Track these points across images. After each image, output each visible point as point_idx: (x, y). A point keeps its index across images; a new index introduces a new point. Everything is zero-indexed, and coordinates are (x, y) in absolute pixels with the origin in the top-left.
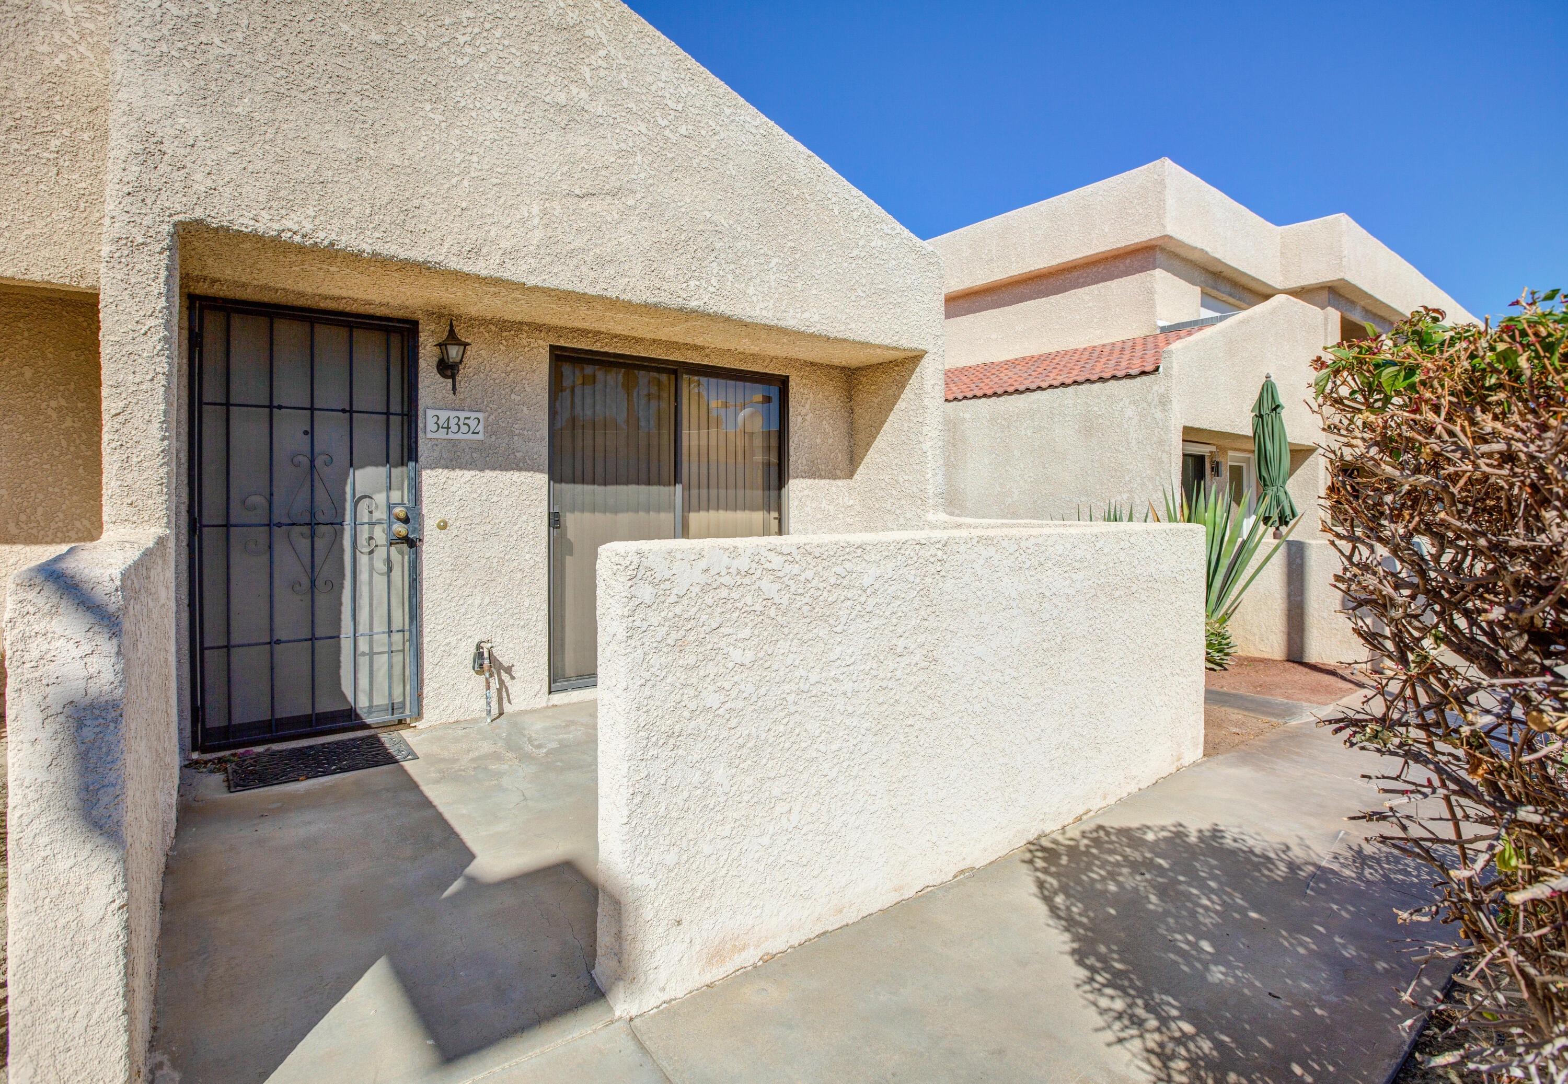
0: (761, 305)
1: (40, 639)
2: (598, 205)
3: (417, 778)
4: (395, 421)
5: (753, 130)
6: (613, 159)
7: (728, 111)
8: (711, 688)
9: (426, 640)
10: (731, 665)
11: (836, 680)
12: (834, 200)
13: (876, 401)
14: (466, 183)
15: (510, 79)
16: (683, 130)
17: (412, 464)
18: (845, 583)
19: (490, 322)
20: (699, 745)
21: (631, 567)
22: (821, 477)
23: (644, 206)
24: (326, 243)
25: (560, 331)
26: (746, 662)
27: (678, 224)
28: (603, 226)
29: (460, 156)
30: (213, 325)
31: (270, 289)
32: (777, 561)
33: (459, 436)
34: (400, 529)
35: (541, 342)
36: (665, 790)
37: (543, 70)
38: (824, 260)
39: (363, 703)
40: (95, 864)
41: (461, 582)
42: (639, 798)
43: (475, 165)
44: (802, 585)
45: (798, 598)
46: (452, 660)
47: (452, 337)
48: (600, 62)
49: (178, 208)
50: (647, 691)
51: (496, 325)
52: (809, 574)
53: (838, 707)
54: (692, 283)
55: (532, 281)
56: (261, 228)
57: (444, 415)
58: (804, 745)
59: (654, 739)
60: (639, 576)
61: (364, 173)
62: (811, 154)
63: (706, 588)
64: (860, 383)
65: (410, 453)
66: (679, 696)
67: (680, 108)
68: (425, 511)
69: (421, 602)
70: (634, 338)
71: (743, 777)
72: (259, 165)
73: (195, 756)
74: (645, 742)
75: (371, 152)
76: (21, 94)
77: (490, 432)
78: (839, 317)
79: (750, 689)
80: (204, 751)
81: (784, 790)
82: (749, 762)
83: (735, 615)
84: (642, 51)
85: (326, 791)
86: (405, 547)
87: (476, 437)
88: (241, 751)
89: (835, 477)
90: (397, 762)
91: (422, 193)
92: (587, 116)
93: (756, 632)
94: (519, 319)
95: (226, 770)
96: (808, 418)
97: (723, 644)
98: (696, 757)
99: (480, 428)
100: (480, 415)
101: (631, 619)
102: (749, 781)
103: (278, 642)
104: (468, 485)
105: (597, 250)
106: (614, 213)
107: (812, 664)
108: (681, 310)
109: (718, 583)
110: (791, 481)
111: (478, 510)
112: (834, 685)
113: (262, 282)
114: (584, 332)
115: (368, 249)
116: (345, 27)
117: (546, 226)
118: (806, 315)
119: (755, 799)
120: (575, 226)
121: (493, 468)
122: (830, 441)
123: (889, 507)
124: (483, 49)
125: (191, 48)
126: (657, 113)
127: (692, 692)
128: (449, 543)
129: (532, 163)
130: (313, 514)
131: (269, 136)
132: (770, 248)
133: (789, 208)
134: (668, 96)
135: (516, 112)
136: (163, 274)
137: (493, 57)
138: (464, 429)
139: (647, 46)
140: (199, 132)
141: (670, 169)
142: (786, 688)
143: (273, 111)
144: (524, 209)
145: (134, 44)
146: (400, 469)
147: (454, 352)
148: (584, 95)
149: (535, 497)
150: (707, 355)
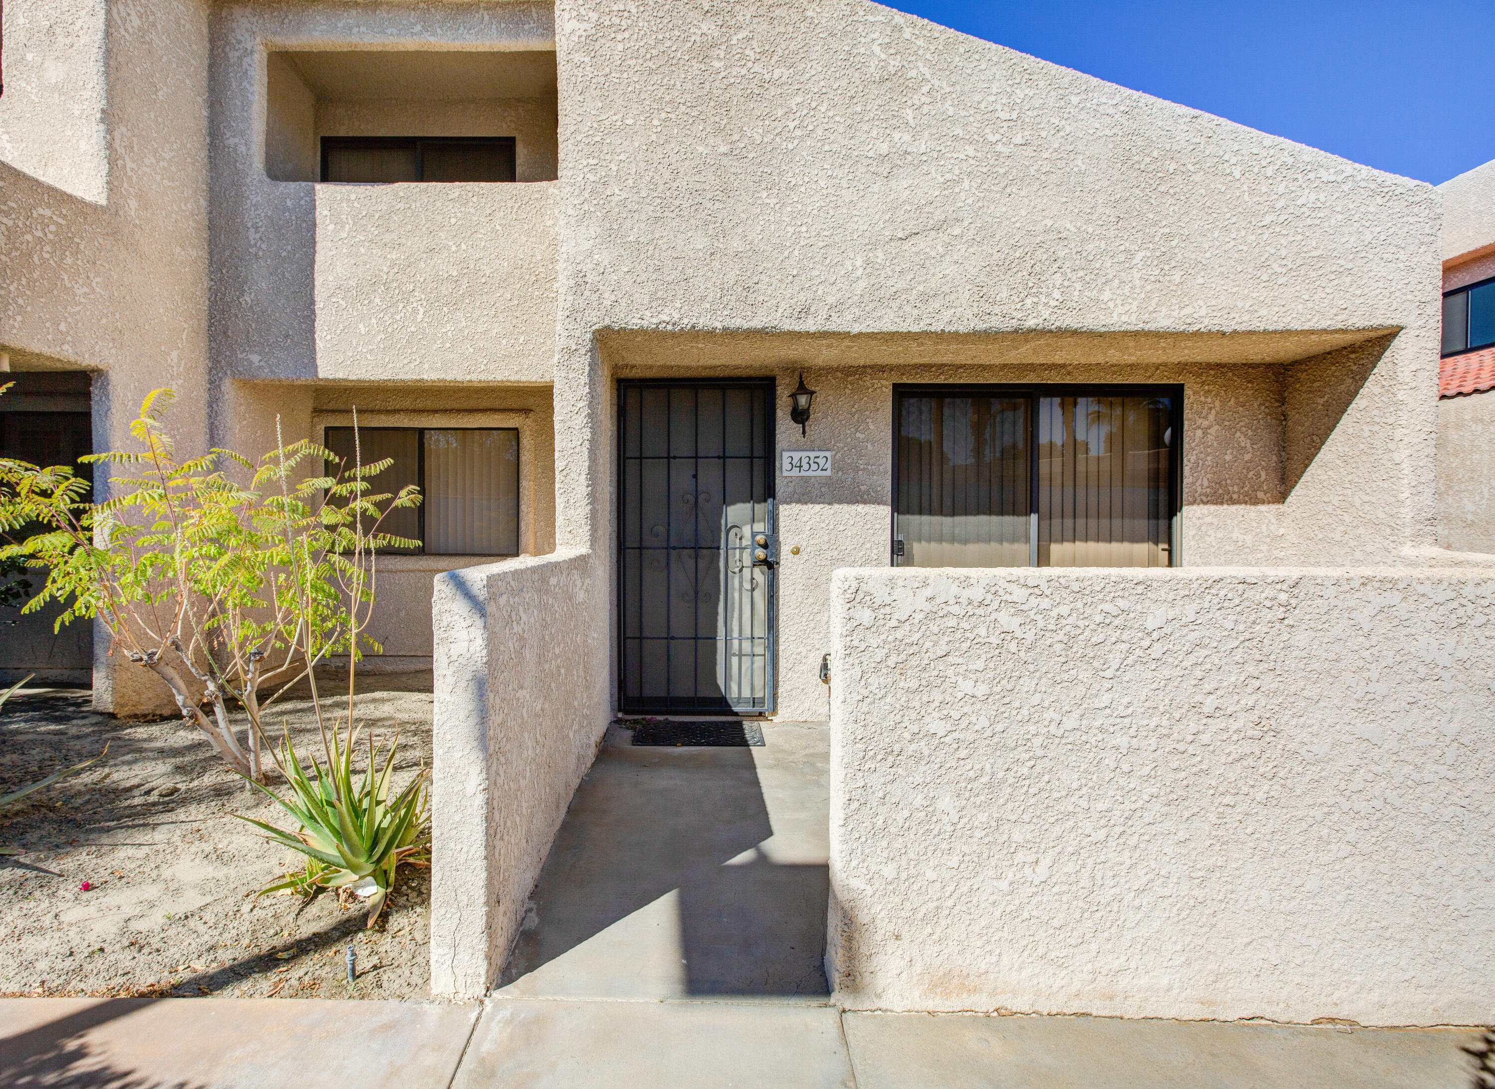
0: (1120, 310)
1: (447, 614)
2: (921, 243)
3: (757, 762)
4: (758, 463)
5: (1111, 111)
6: (937, 193)
7: (1075, 100)
8: (936, 715)
9: (781, 648)
10: (960, 695)
11: (1101, 730)
12: (1233, 160)
13: (1321, 401)
14: (796, 252)
15: (835, 147)
16: (1018, 140)
17: (770, 500)
18: (1116, 622)
19: (837, 369)
20: (922, 768)
21: (850, 591)
22: (1232, 502)
23: (972, 231)
24: (689, 327)
25: (902, 369)
26: (979, 694)
27: (1012, 242)
28: (927, 262)
29: (790, 230)
30: (632, 398)
31: (668, 367)
32: (1019, 594)
33: (810, 473)
34: (761, 553)
35: (884, 382)
36: (884, 804)
37: (866, 127)
38: (1217, 239)
39: (734, 693)
40: (472, 759)
41: (810, 600)
42: (855, 805)
43: (805, 234)
44: (1053, 621)
45: (1048, 634)
46: (802, 668)
47: (802, 388)
48: (923, 99)
49: (595, 320)
50: (864, 707)
51: (842, 371)
52: (1064, 610)
53: (1107, 761)
54: (1028, 301)
55: (856, 329)
56: (645, 324)
57: (796, 455)
58: (1055, 795)
59: (872, 753)
60: (858, 599)
61: (716, 264)
62: (1197, 112)
63: (930, 616)
64: (1298, 380)
65: (769, 492)
66: (898, 716)
67: (1014, 116)
68: (781, 539)
69: (778, 615)
70: (981, 366)
71: (974, 811)
72: (644, 277)
73: (620, 715)
74: (862, 754)
75: (721, 246)
76: (539, 258)
77: (836, 468)
78: (1240, 304)
79: (983, 722)
80: (626, 712)
81: (1028, 837)
82: (982, 798)
83: (965, 645)
84: (969, 71)
85: (691, 758)
86: (765, 568)
87: (824, 473)
88: (649, 717)
89: (1255, 502)
90: (748, 745)
91: (760, 269)
92: (909, 158)
93: (992, 665)
94: (862, 363)
95: (635, 729)
96: (1212, 431)
97: (950, 672)
98: (919, 779)
99: (828, 465)
100: (828, 454)
101: (849, 638)
102: (982, 817)
103: (673, 638)
104: (817, 517)
105: (921, 288)
106: (939, 247)
107: (1067, 708)
108: (1016, 331)
109: (945, 612)
110: (1185, 508)
111: (826, 538)
112: (1100, 737)
113: (661, 363)
114: (927, 367)
115: (719, 325)
116: (701, 149)
117: (869, 275)
118: (1188, 310)
119: (990, 838)
120: (898, 269)
121: (840, 502)
122: (1247, 457)
123: (1338, 537)
124: (810, 127)
125: (601, 202)
126: (987, 131)
127: (914, 716)
128: (801, 567)
129: (856, 219)
130: (697, 541)
131: (650, 253)
132: (1133, 242)
133: (1163, 188)
134: (999, 107)
135: (840, 175)
136: (587, 368)
137: (819, 132)
138: (814, 467)
139: (975, 63)
140: (606, 262)
141: (1002, 185)
142: (1032, 729)
143: (652, 233)
144: (848, 264)
145: (571, 211)
146: (763, 505)
147: (803, 400)
148: (907, 137)
149: (878, 526)
150: (1069, 373)
